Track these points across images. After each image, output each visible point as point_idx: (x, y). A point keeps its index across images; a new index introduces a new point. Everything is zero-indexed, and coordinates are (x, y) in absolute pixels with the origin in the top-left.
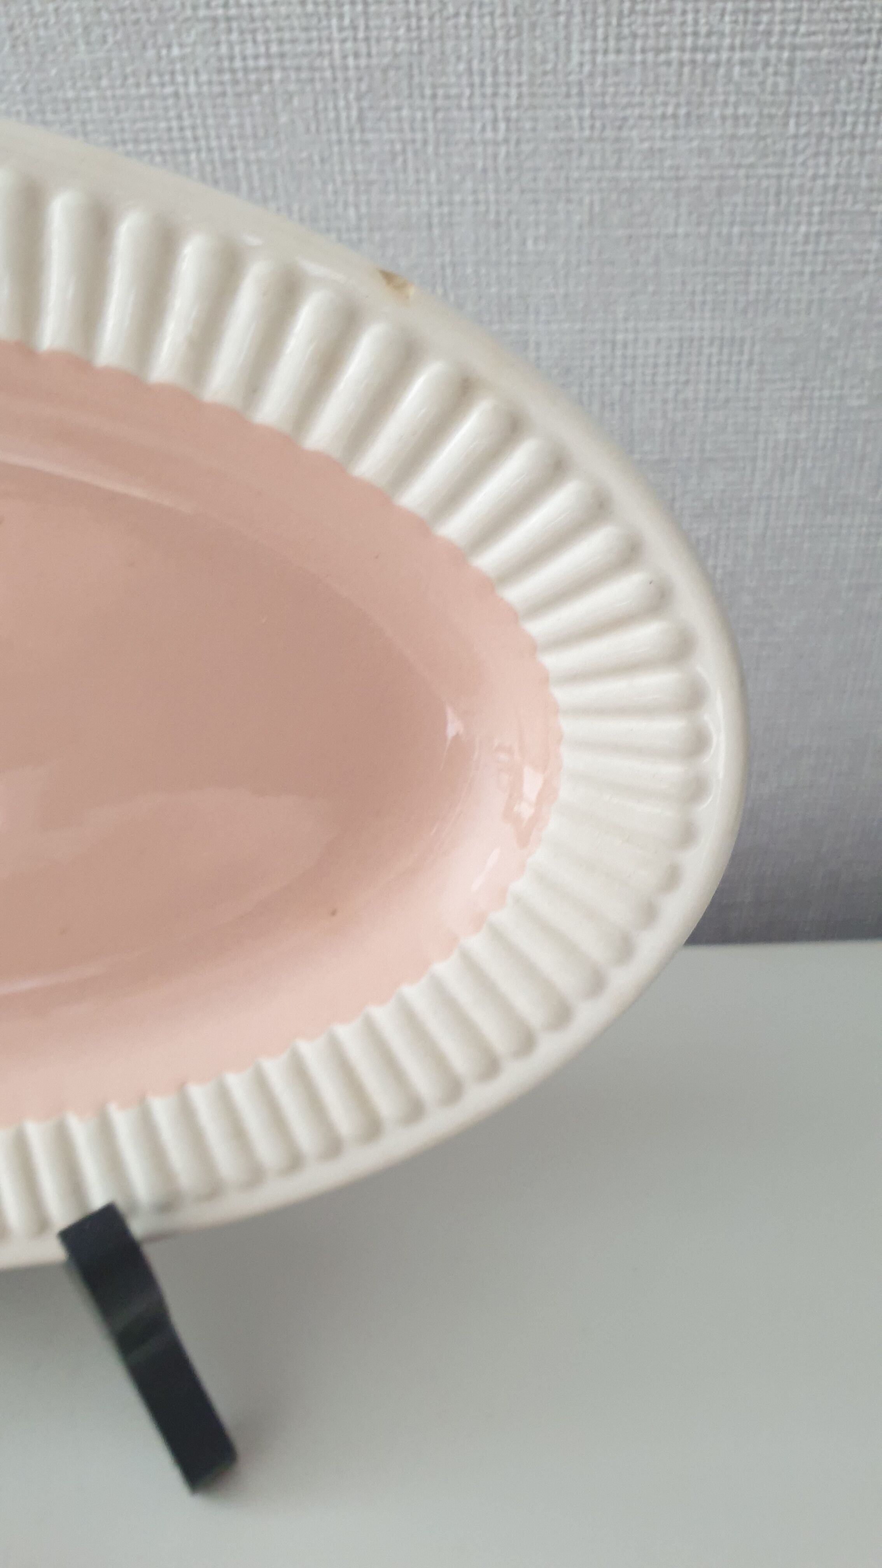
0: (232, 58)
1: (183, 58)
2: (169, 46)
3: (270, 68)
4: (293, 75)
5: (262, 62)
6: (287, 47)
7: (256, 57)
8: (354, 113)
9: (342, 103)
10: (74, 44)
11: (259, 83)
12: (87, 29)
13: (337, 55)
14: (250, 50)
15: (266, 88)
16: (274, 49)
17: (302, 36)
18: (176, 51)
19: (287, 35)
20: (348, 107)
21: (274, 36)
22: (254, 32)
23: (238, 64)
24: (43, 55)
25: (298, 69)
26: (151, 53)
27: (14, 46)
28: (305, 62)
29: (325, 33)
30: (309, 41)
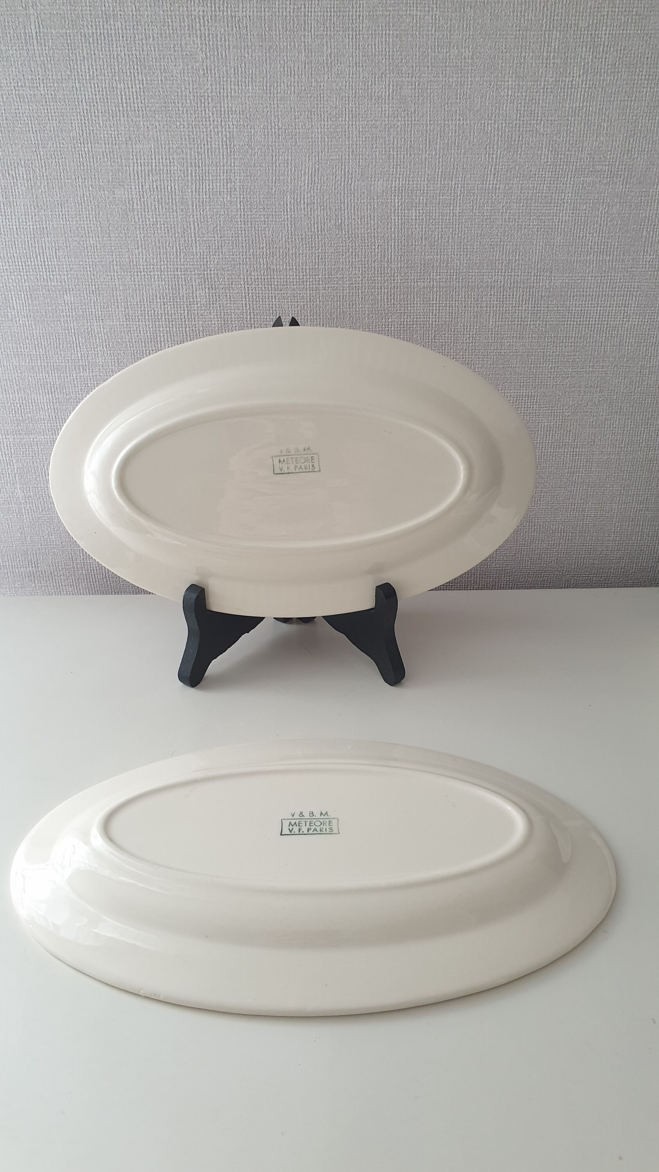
0: (404, 322)
1: (391, 322)
2: (388, 319)
3: (413, 324)
4: (419, 326)
5: (411, 323)
6: (418, 319)
7: (410, 322)
8: (433, 335)
9: (430, 333)
10: (365, 318)
11: (410, 328)
12: (369, 315)
13: (430, 321)
14: (409, 320)
15: (411, 329)
16: (415, 320)
17: (422, 317)
18: (390, 320)
19: (419, 317)
20: (432, 334)
21: (415, 317)
22: (410, 316)
23: (405, 323)
24: (356, 321)
25: (420, 325)
26: (384, 320)
27: (349, 318)
28: (422, 323)
29: (428, 316)
30: (424, 318)
